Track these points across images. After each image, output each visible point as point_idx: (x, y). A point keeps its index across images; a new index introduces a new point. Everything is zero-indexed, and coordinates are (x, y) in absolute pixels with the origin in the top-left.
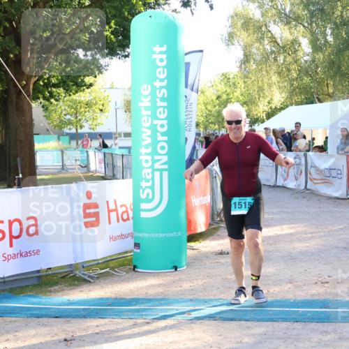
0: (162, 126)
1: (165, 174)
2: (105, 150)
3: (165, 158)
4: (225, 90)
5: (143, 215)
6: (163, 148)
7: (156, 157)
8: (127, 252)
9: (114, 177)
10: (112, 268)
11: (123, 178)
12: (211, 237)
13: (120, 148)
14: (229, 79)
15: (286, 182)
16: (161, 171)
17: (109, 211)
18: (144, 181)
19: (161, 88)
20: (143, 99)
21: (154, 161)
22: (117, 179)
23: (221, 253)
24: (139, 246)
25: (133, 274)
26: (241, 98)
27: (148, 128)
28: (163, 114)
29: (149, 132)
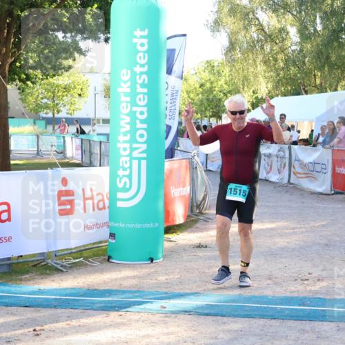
0: (142, 113)
1: (144, 163)
2: (83, 136)
3: (144, 147)
4: (208, 78)
5: (120, 204)
6: (141, 136)
7: (135, 145)
8: (101, 242)
9: (91, 164)
10: (86, 258)
11: (100, 166)
12: (190, 230)
13: (98, 134)
14: (214, 66)
15: (268, 175)
16: (140, 159)
18: (121, 169)
19: (142, 73)
20: (122, 84)
21: (132, 149)
22: (93, 166)
23: (199, 246)
24: (114, 236)
25: (107, 265)
26: (226, 87)
27: (127, 115)
28: (142, 101)
29: (128, 119)
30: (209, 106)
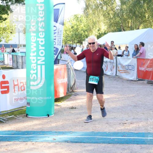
0: (42, 42)
1: (43, 67)
3: (43, 59)
4: (76, 23)
6: (42, 53)
7: (39, 58)
8: (23, 107)
9: (17, 68)
10: (15, 115)
11: (22, 68)
12: (67, 100)
13: (21, 52)
14: (78, 18)
15: (106, 72)
16: (41, 65)
17: (15, 85)
18: (32, 70)
19: (41, 21)
22: (19, 69)
23: (72, 108)
24: (29, 104)
26: (84, 28)
28: (42, 35)
29: (35, 45)
30: (76, 37)
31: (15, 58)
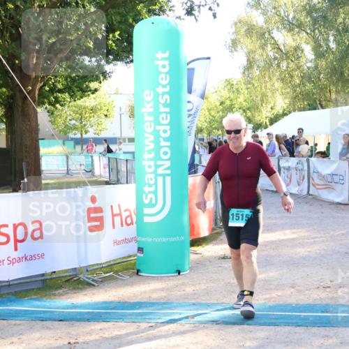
0: (165, 131)
1: (168, 179)
2: (110, 155)
3: (168, 164)
4: (228, 96)
5: (146, 219)
6: (165, 153)
7: (159, 163)
8: (130, 256)
9: (118, 182)
10: (116, 272)
11: (127, 183)
12: (214, 242)
13: (124, 153)
14: (233, 85)
15: (288, 187)
16: (164, 176)
17: (114, 216)
18: (147, 186)
19: (164, 93)
21: (157, 167)
22: (121, 183)
23: (224, 258)
24: (142, 251)
25: (136, 278)
26: (244, 104)
27: (150, 133)
28: (165, 120)
29: (152, 138)
31: (113, 164)
